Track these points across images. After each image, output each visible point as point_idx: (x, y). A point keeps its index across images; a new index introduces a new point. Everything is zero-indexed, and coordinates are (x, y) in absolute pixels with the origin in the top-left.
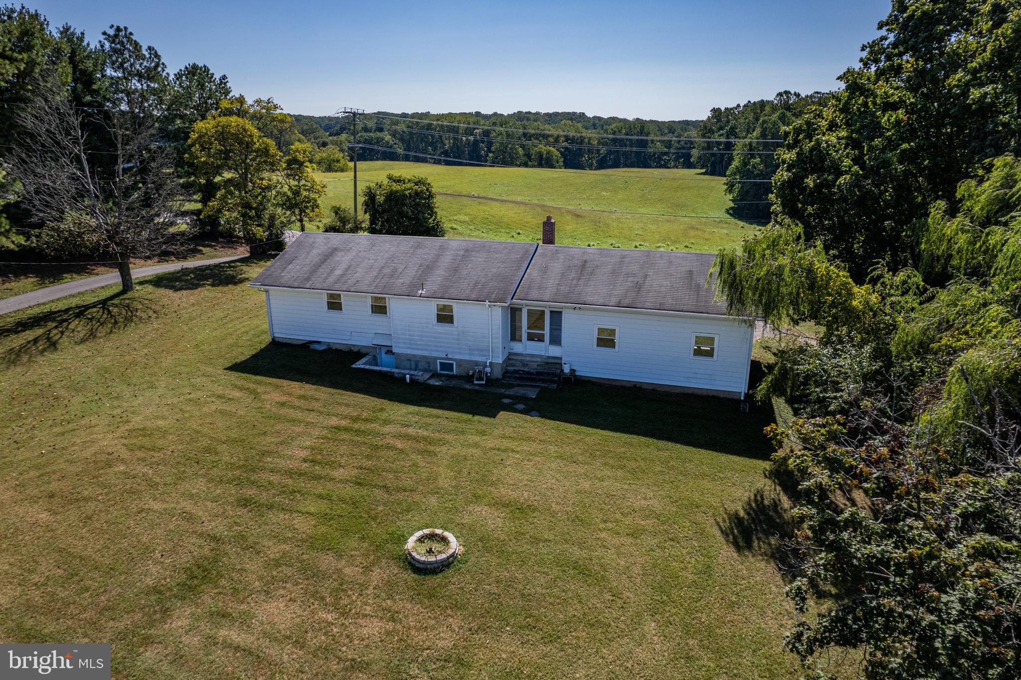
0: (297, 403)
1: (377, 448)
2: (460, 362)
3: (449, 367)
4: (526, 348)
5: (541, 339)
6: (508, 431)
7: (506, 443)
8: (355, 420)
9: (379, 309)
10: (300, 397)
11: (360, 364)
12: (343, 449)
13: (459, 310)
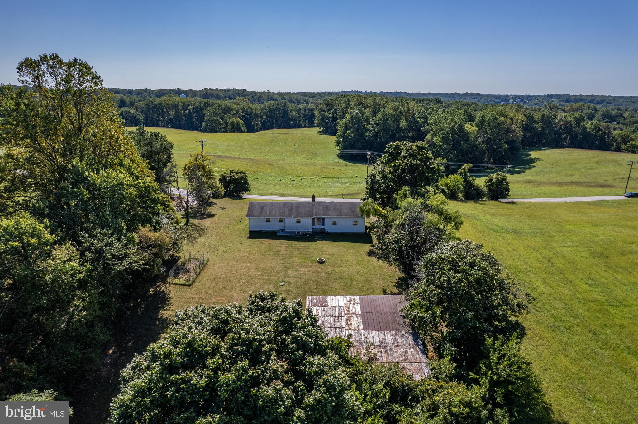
1: (298, 249)
2: (302, 232)
3: (299, 233)
4: (316, 227)
5: (320, 225)
9: (281, 221)
11: (278, 234)
12: (292, 250)
13: (302, 220)
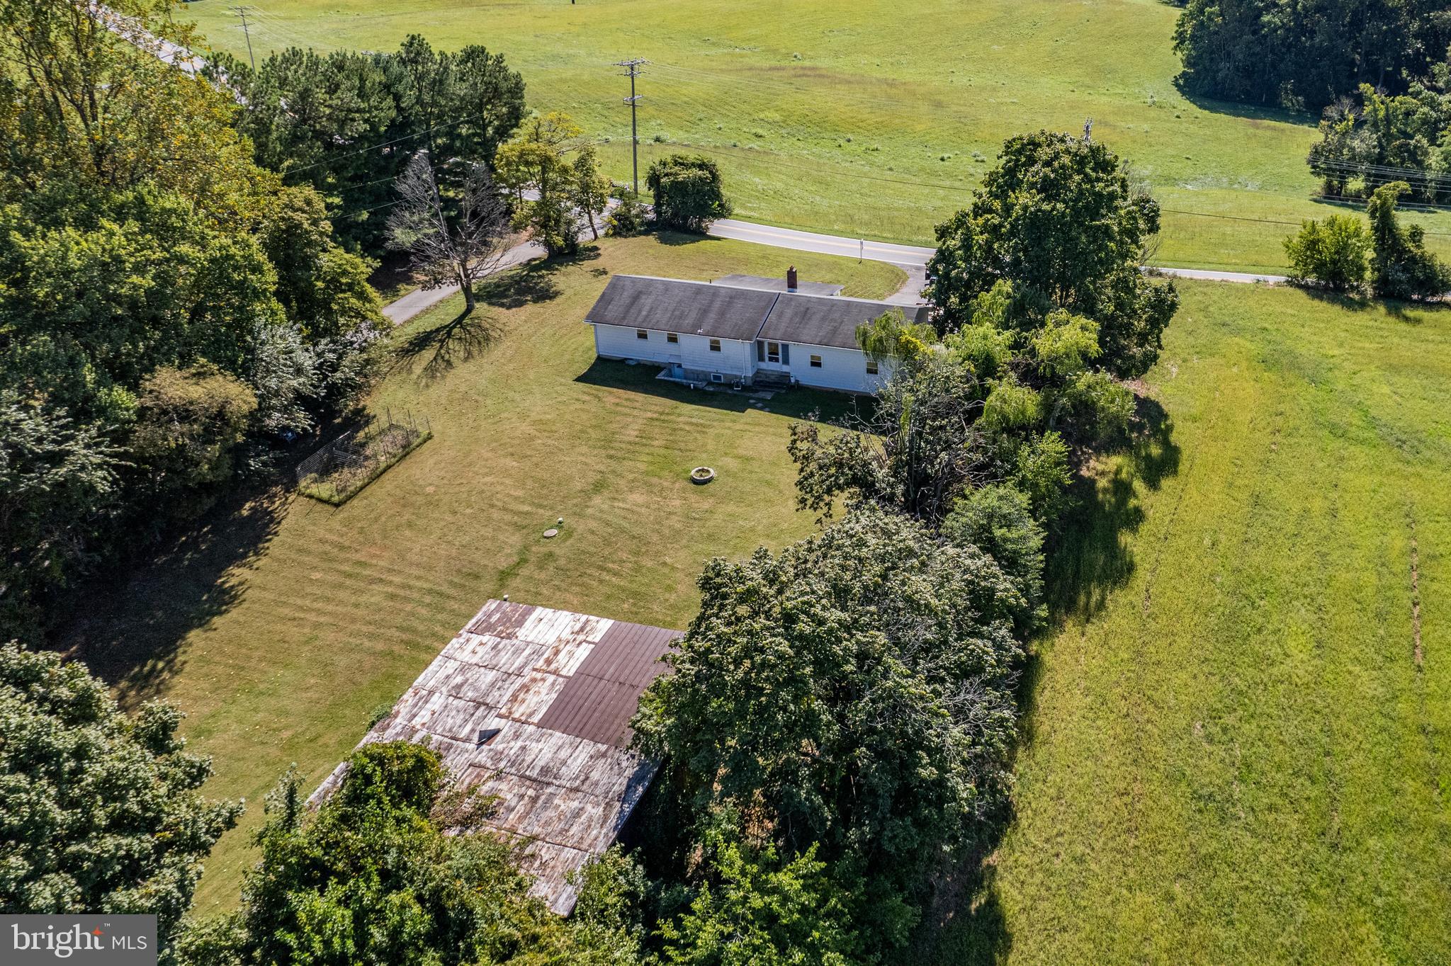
0: (625, 403)
1: (675, 430)
2: (725, 375)
3: (719, 378)
4: (768, 366)
5: (777, 360)
6: (749, 420)
7: (747, 427)
8: (661, 414)
9: (673, 339)
10: (627, 400)
11: (661, 376)
12: (657, 430)
13: (723, 342)
